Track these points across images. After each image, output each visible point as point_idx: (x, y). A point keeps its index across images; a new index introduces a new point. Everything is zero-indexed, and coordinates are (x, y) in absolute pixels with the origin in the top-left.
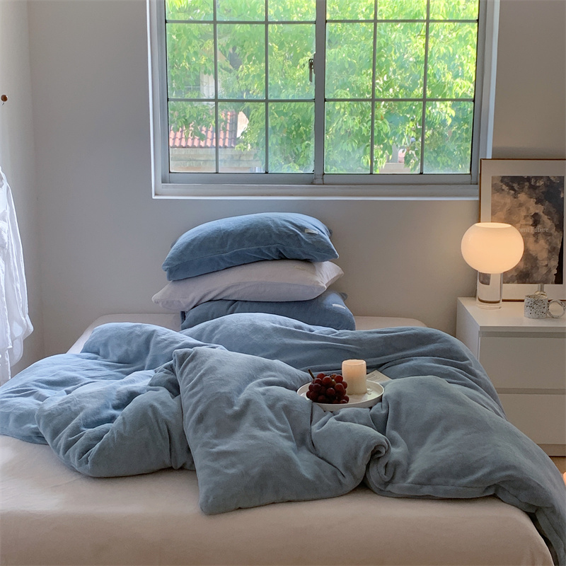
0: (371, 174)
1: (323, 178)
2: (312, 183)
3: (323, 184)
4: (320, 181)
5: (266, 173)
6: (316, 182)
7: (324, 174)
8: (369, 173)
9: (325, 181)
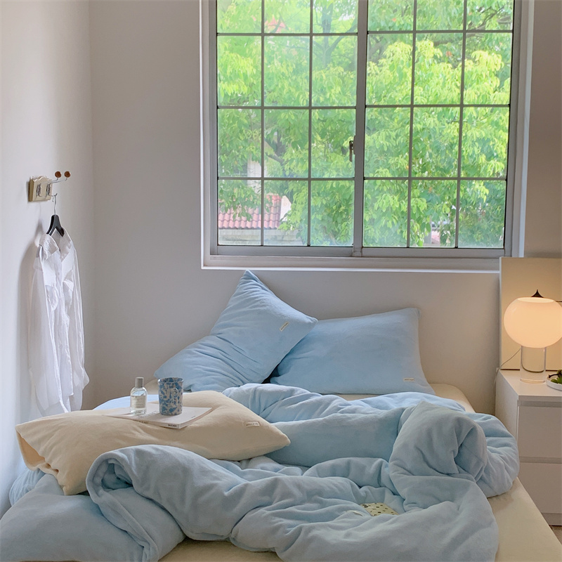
0: (408, 247)
1: (361, 252)
2: (352, 256)
3: (362, 257)
4: (359, 254)
5: (308, 246)
6: (355, 254)
7: (363, 247)
8: (406, 246)
9: (364, 254)
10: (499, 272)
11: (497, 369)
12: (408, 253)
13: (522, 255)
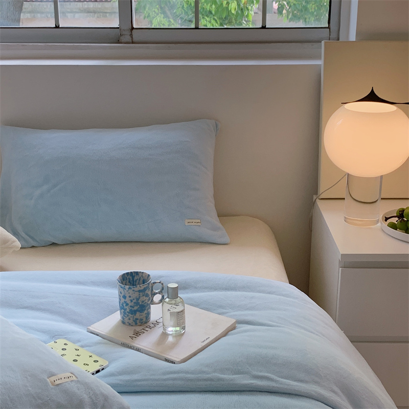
0: (197, 28)
1: (131, 35)
2: (118, 42)
3: (133, 43)
4: (128, 38)
5: (57, 27)
6: (123, 39)
7: (133, 28)
8: (193, 26)
9: (135, 39)
10: (320, 62)
11: (315, 197)
12: (197, 36)
13: (353, 37)
